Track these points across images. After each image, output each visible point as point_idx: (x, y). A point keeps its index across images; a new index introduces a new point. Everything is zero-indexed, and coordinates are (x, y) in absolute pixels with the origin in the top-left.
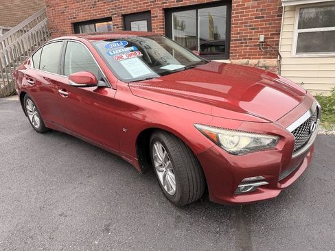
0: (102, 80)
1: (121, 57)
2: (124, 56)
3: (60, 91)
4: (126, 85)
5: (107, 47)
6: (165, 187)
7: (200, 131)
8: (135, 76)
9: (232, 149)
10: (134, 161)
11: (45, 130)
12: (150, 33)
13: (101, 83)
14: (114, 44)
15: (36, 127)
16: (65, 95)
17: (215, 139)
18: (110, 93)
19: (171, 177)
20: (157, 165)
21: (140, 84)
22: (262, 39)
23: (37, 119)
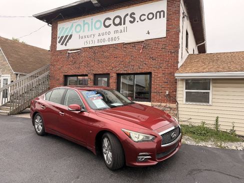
0: (83, 108)
1: (93, 99)
2: (94, 98)
3: (60, 112)
4: (94, 111)
5: (87, 94)
6: (107, 162)
7: (123, 131)
8: (99, 107)
9: (136, 140)
10: (93, 148)
11: (44, 134)
12: (108, 88)
13: (83, 110)
14: (90, 92)
15: (39, 132)
16: (62, 114)
17: (129, 135)
18: (86, 114)
19: (110, 154)
20: (104, 150)
21: (100, 111)
22: (167, 93)
23: (41, 127)
